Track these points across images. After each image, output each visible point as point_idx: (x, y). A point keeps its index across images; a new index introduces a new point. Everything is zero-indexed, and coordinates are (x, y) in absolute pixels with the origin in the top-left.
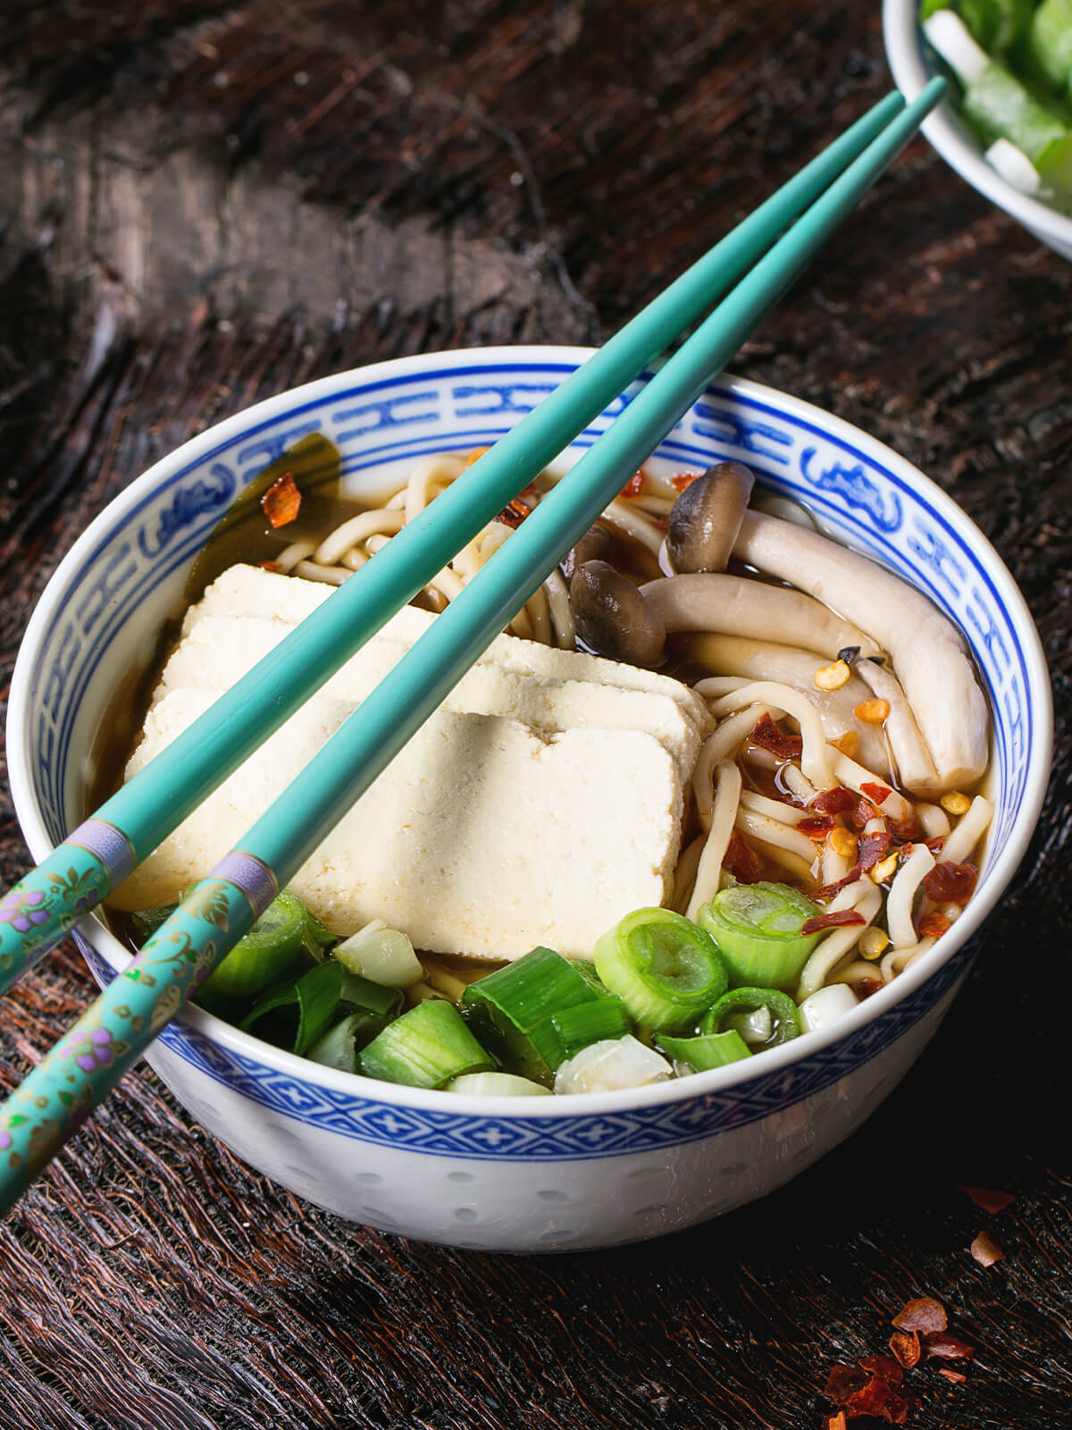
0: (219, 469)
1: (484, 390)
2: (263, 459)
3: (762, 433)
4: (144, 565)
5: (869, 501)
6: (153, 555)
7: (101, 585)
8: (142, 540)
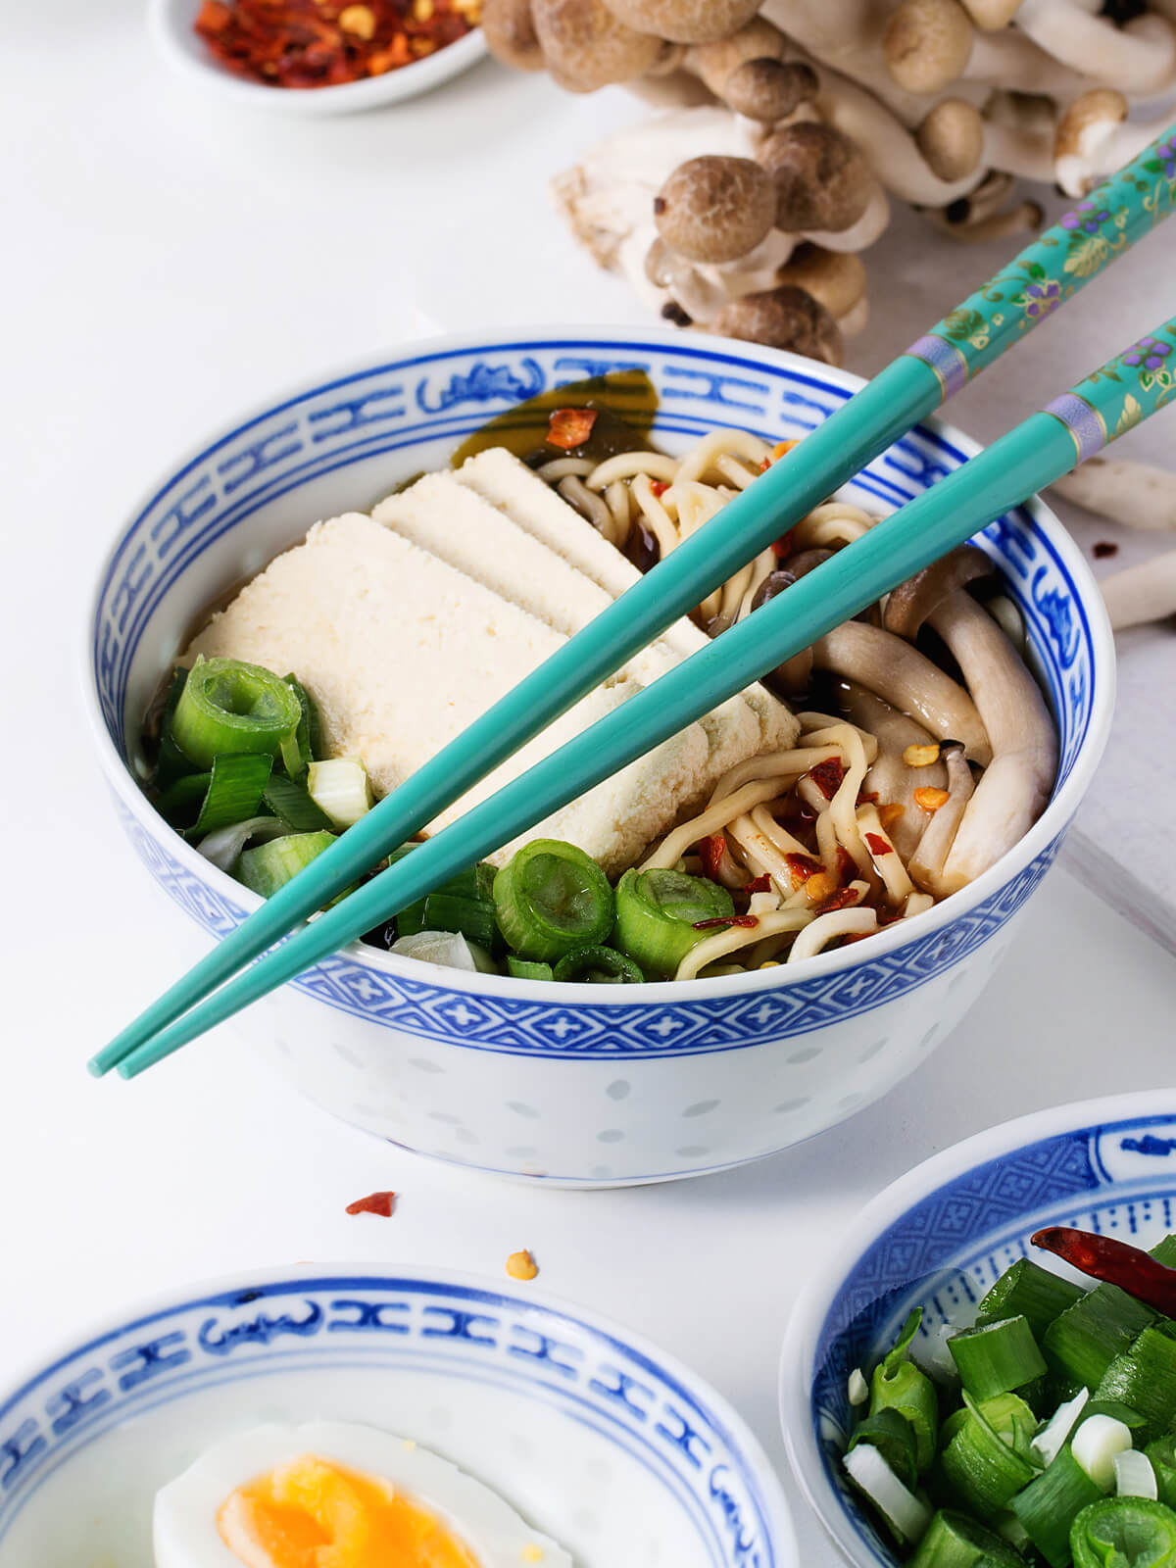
0: (531, 364)
1: (812, 404)
2: (581, 376)
4: (415, 416)
5: (1063, 632)
6: (429, 411)
7: (354, 407)
8: (420, 391)
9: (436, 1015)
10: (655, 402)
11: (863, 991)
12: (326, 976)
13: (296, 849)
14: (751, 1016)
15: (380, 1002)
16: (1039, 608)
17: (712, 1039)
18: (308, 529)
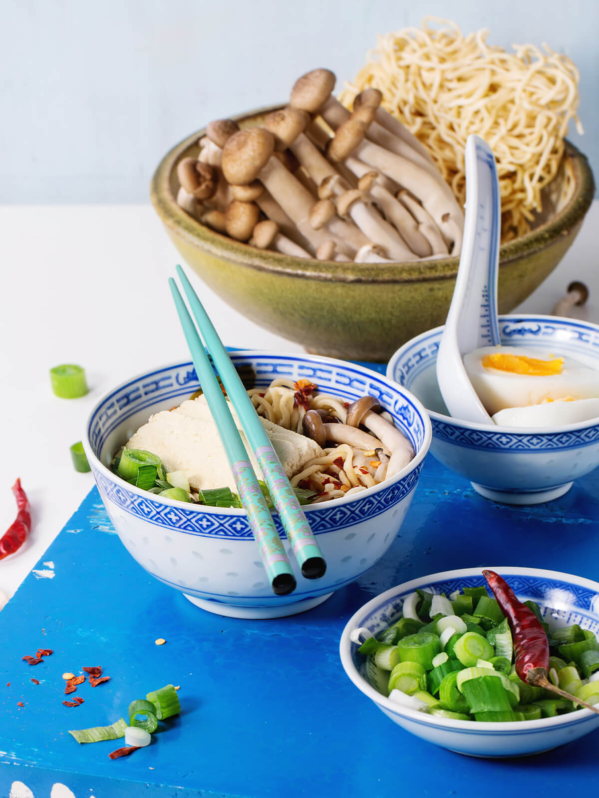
1: (308, 368)
3: (387, 395)
4: (176, 386)
5: (408, 417)
6: (181, 384)
7: (156, 383)
8: (177, 378)
9: (230, 528)
10: (254, 375)
11: (369, 509)
12: (190, 522)
13: (170, 493)
14: (334, 517)
15: (210, 528)
16: (397, 413)
17: (321, 528)
18: (149, 418)
